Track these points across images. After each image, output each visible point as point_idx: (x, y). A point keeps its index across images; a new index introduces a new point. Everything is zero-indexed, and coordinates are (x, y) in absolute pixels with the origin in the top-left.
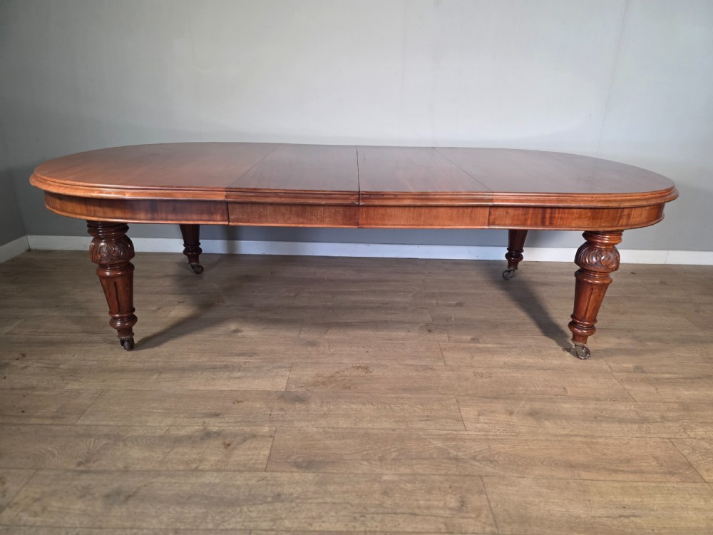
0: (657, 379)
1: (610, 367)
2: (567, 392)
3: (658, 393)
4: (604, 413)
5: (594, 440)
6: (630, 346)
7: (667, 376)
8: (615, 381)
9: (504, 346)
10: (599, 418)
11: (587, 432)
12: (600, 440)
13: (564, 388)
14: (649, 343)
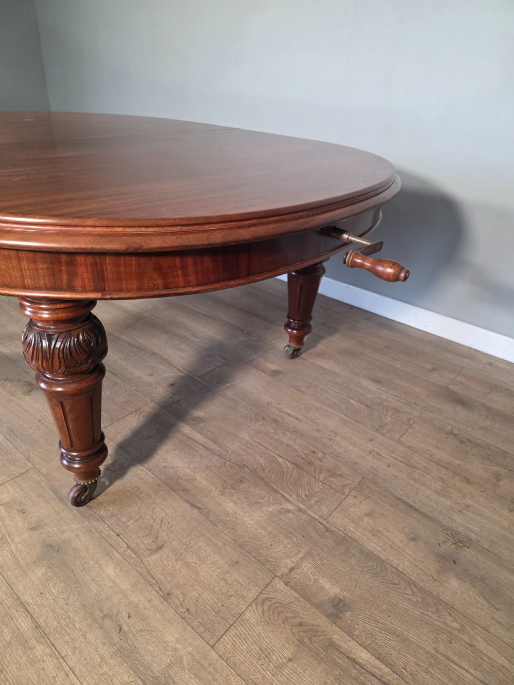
0: (332, 645)
1: (292, 569)
2: (149, 555)
3: (280, 667)
4: (132, 620)
5: (33, 642)
6: (404, 565)
7: (364, 656)
8: (253, 592)
9: (213, 446)
10: (107, 621)
11: (55, 624)
12: (40, 650)
13: (161, 548)
14: (454, 583)
